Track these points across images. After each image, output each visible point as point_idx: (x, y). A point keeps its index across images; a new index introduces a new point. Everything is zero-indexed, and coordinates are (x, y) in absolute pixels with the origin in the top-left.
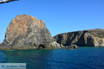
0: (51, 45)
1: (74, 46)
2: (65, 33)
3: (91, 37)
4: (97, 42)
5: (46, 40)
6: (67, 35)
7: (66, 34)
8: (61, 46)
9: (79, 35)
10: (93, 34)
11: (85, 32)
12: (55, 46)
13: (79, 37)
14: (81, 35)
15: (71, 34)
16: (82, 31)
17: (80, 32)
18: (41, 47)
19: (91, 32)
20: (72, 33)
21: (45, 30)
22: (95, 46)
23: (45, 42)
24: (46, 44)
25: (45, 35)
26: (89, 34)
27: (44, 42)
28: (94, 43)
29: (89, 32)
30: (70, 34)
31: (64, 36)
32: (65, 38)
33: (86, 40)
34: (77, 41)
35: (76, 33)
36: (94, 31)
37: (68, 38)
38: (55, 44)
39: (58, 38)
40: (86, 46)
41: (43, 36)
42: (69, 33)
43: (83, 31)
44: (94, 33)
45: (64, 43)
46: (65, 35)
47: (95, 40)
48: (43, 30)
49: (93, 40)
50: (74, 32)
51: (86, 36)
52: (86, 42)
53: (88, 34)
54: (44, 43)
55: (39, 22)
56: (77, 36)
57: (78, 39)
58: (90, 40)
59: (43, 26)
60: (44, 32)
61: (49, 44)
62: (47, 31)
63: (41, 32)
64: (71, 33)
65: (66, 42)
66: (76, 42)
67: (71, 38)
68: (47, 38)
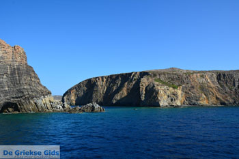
0: (36, 103)
1: (93, 106)
2: (102, 77)
3: (154, 86)
4: (166, 97)
5: (22, 92)
6: (107, 81)
7: (105, 80)
8: (63, 107)
9: (131, 81)
10: (159, 80)
11: (143, 74)
12: (49, 106)
13: (131, 87)
14: (134, 82)
15: (115, 80)
16: (138, 73)
17: (134, 76)
18: (11, 107)
19: (155, 75)
20: (117, 76)
21: (23, 68)
22: (161, 105)
23: (19, 97)
24: (23, 101)
25: (23, 81)
26: (150, 79)
27: (17, 98)
28: (159, 98)
29: (151, 76)
30: (112, 79)
31: (99, 83)
32: (102, 88)
33: (144, 92)
34: (125, 94)
35: (126, 77)
36: (161, 73)
37: (109, 89)
38: (48, 102)
40: (143, 106)
41: (15, 82)
42: (111, 77)
43: (141, 73)
44: (162, 78)
46: (103, 81)
47: (162, 92)
48: (18, 69)
49: (157, 93)
50: (122, 75)
51: (144, 85)
52: (143, 98)
53: (148, 80)
54: (19, 99)
55: (10, 50)
56: (126, 83)
57: (128, 89)
58: (152, 92)
59: (19, 59)
60: (18, 74)
61: (29, 102)
62: (29, 71)
63: (12, 74)
64: (114, 77)
65: (104, 97)
66: (123, 96)
67: (115, 88)
68: (25, 87)
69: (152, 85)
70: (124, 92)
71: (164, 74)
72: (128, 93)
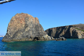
0: (44, 37)
1: (62, 38)
2: (54, 28)
3: (75, 31)
4: (81, 35)
5: (39, 33)
6: (56, 29)
7: (55, 29)
8: (52, 38)
9: (66, 29)
10: (77, 28)
11: (70, 26)
12: (47, 38)
13: (66, 31)
14: (67, 29)
15: (59, 29)
17: (66, 27)
18: (36, 39)
19: (75, 27)
20: (60, 27)
21: (39, 25)
22: (79, 38)
23: (39, 35)
24: (40, 37)
25: (39, 30)
26: (74, 28)
27: (38, 35)
28: (78, 35)
29: (73, 27)
30: (58, 28)
32: (54, 32)
33: (72, 33)
34: (64, 34)
35: (63, 28)
36: (78, 26)
37: (57, 32)
38: (47, 37)
39: (48, 32)
40: (72, 38)
41: (37, 30)
42: (57, 28)
43: (69, 26)
44: (78, 28)
45: (54, 36)
46: (54, 29)
47: (79, 33)
48: (37, 25)
49: (77, 33)
50: (61, 27)
51: (71, 30)
52: (71, 35)
53: (73, 28)
54: (38, 36)
55: (34, 19)
56: (64, 30)
57: (65, 32)
58: (75, 33)
59: (37, 22)
60: (38, 27)
61: (42, 37)
62: (41, 26)
63: (36, 27)
64: (59, 28)
65: (55, 35)
66: (63, 35)
67: (59, 32)
68: (40, 32)
69: (74, 30)
70: (63, 33)
71: (79, 26)
72: (65, 33)
